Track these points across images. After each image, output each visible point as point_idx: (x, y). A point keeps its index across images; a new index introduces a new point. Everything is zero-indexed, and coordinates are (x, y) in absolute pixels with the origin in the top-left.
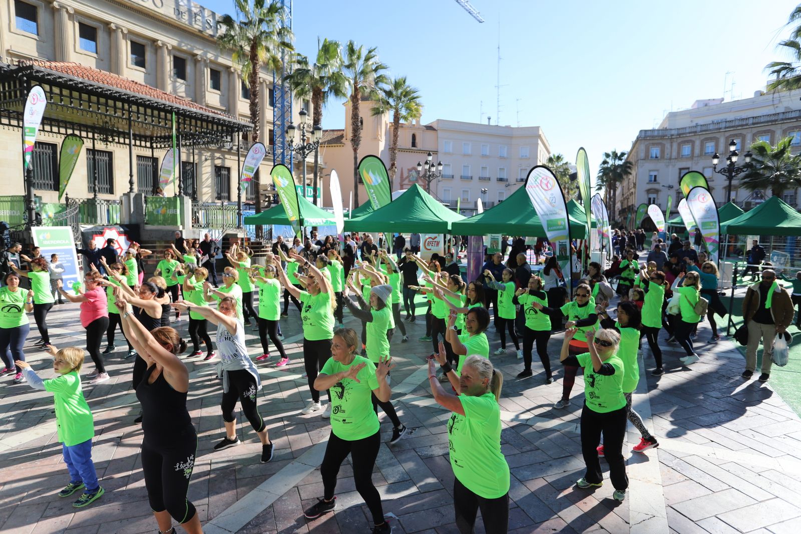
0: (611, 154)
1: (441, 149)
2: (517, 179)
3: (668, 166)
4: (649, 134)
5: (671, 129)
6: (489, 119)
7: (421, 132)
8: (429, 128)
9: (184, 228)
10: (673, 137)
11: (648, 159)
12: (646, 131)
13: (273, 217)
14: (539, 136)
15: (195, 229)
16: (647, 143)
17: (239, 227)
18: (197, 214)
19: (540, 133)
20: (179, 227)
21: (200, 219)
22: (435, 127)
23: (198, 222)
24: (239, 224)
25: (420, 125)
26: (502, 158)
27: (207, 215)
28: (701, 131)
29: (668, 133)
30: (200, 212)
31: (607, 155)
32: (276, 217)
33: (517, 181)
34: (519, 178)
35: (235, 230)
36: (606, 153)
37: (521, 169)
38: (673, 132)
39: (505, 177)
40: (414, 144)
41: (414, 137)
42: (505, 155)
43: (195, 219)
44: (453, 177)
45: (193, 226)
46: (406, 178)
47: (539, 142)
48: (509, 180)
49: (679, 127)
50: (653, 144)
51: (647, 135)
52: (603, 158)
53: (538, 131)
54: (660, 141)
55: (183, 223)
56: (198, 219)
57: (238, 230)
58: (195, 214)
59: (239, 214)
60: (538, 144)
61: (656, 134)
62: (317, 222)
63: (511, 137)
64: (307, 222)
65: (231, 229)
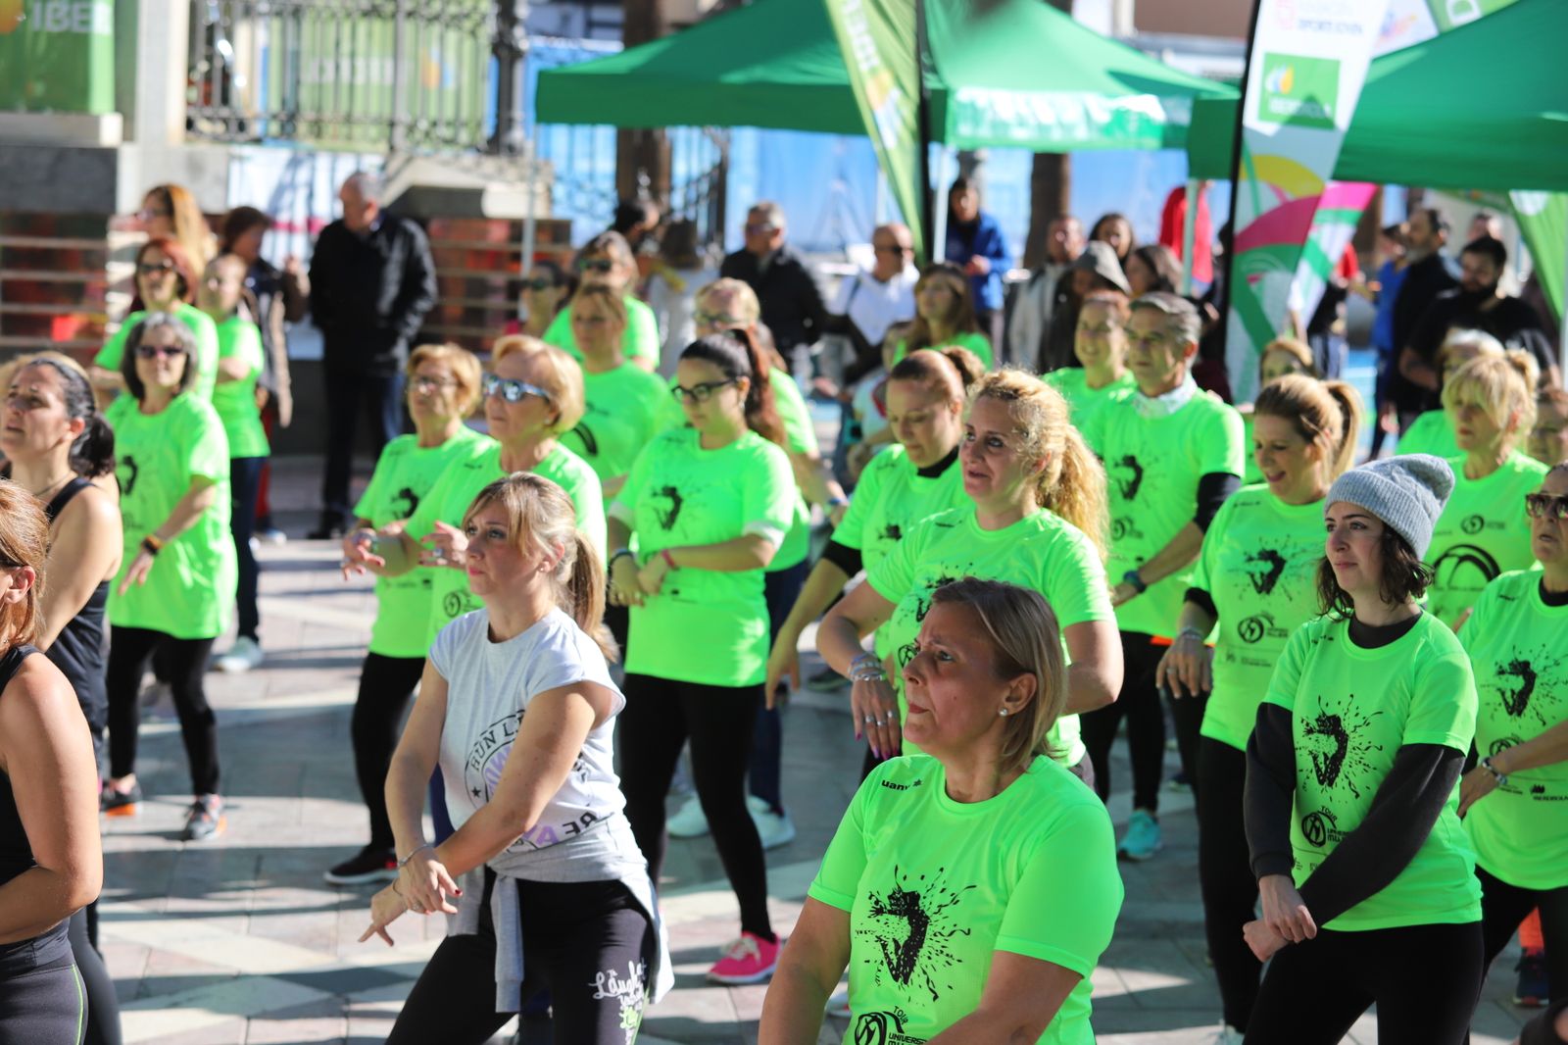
9: (128, 135)
13: (736, 77)
15: (203, 147)
17: (497, 144)
18: (222, 46)
20: (95, 123)
21: (240, 82)
23: (225, 100)
24: (504, 121)
27: (292, 61)
30: (242, 31)
32: (759, 73)
35: (469, 158)
43: (208, 77)
45: (190, 124)
55: (124, 102)
56: (226, 76)
57: (490, 164)
58: (210, 41)
59: (505, 53)
62: (1047, 118)
64: (975, 114)
65: (447, 153)
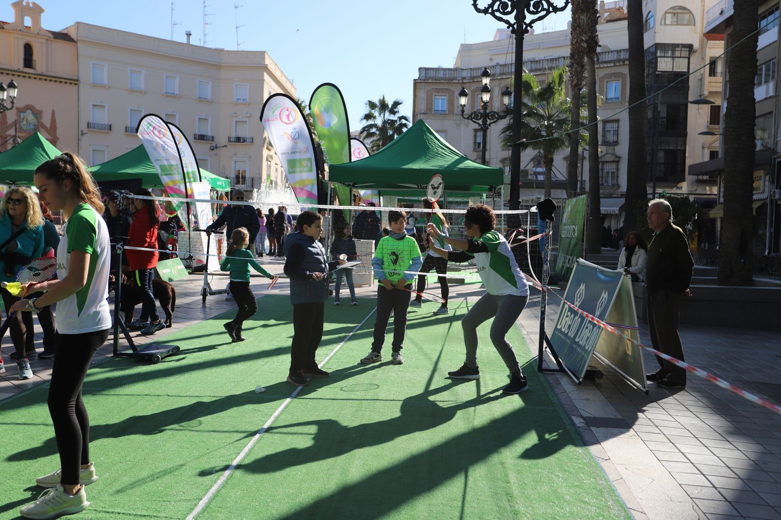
0: (378, 103)
1: (85, 76)
2: (229, 138)
3: (458, 125)
4: (431, 74)
5: (462, 69)
6: (189, 35)
7: (44, 41)
8: (62, 36)
10: (465, 81)
11: (431, 113)
12: (427, 69)
14: (265, 68)
16: (429, 88)
19: (268, 61)
22: (73, 35)
25: (41, 29)
26: (201, 100)
28: (501, 74)
29: (458, 75)
31: (372, 105)
33: (230, 141)
34: (233, 135)
36: (370, 102)
37: (236, 122)
38: (465, 74)
39: (209, 133)
40: (28, 61)
41: (28, 49)
42: (209, 97)
44: (110, 127)
46: (11, 125)
47: (266, 77)
48: (215, 139)
49: (472, 67)
50: (438, 90)
51: (429, 75)
52: (366, 110)
53: (263, 58)
54: (446, 87)
60: (263, 80)
61: (441, 74)
63: (218, 67)
